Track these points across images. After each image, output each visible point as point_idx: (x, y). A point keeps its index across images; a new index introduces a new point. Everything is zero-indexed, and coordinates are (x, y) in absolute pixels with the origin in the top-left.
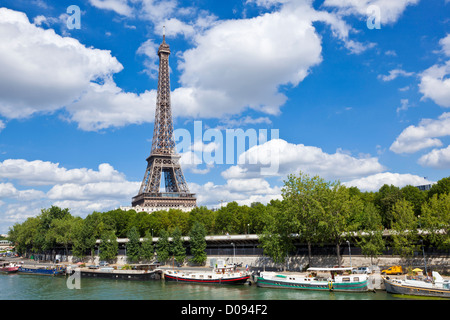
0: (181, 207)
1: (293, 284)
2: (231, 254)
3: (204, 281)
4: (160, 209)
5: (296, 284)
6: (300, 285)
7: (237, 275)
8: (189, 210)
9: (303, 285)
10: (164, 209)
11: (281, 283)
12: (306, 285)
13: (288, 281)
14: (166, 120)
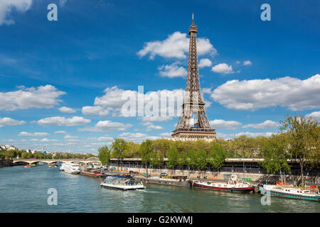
0: (205, 139)
1: (288, 194)
2: (242, 171)
3: (222, 188)
4: (190, 139)
5: (291, 195)
6: (293, 195)
7: (246, 186)
8: (210, 140)
9: (296, 195)
10: (193, 139)
11: (279, 193)
12: (298, 196)
13: (285, 192)
14: (194, 79)
